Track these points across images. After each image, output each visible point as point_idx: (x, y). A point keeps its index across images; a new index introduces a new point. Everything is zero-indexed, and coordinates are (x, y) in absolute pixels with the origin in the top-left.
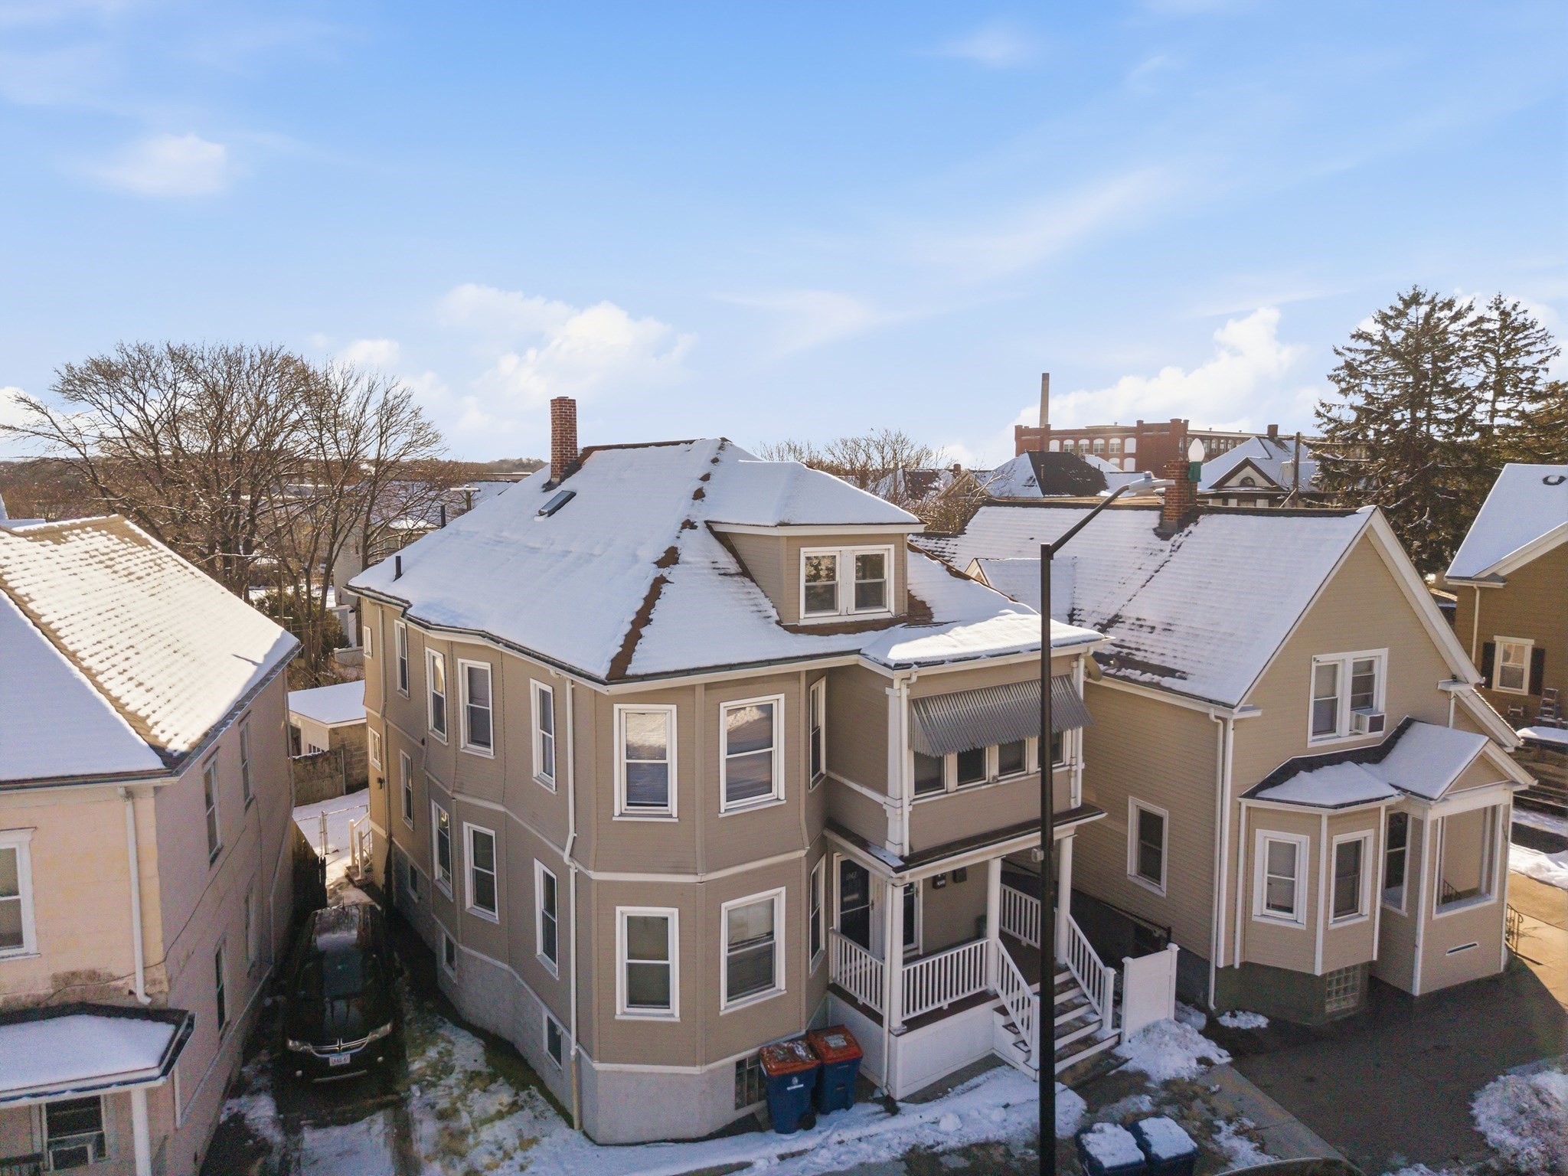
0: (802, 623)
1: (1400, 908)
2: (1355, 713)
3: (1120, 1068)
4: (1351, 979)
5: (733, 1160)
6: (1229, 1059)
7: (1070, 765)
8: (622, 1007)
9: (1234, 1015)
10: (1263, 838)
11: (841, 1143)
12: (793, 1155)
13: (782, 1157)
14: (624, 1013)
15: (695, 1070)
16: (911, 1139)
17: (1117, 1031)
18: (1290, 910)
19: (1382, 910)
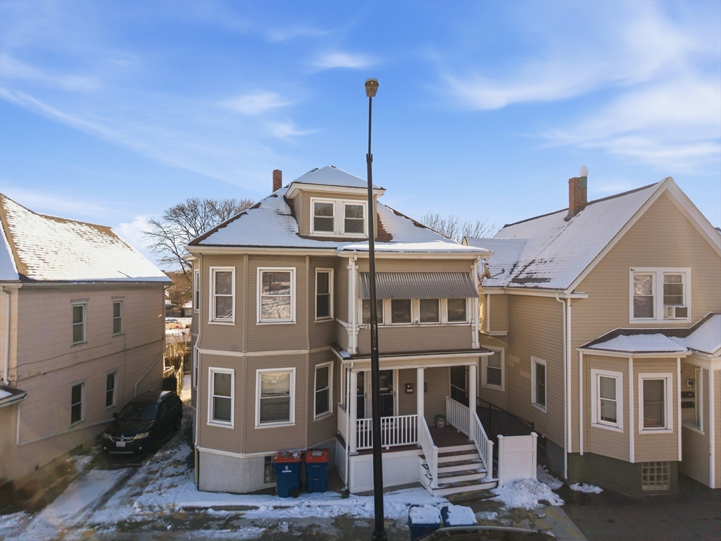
0: (311, 235)
1: (700, 429)
2: (667, 306)
3: (490, 499)
4: (662, 471)
5: (250, 504)
6: (562, 504)
7: (471, 323)
8: (210, 419)
9: (581, 485)
10: (596, 374)
11: (309, 506)
12: (281, 508)
13: (275, 508)
14: (212, 422)
15: (240, 456)
16: (345, 511)
17: (496, 480)
18: (615, 421)
19: (683, 428)
